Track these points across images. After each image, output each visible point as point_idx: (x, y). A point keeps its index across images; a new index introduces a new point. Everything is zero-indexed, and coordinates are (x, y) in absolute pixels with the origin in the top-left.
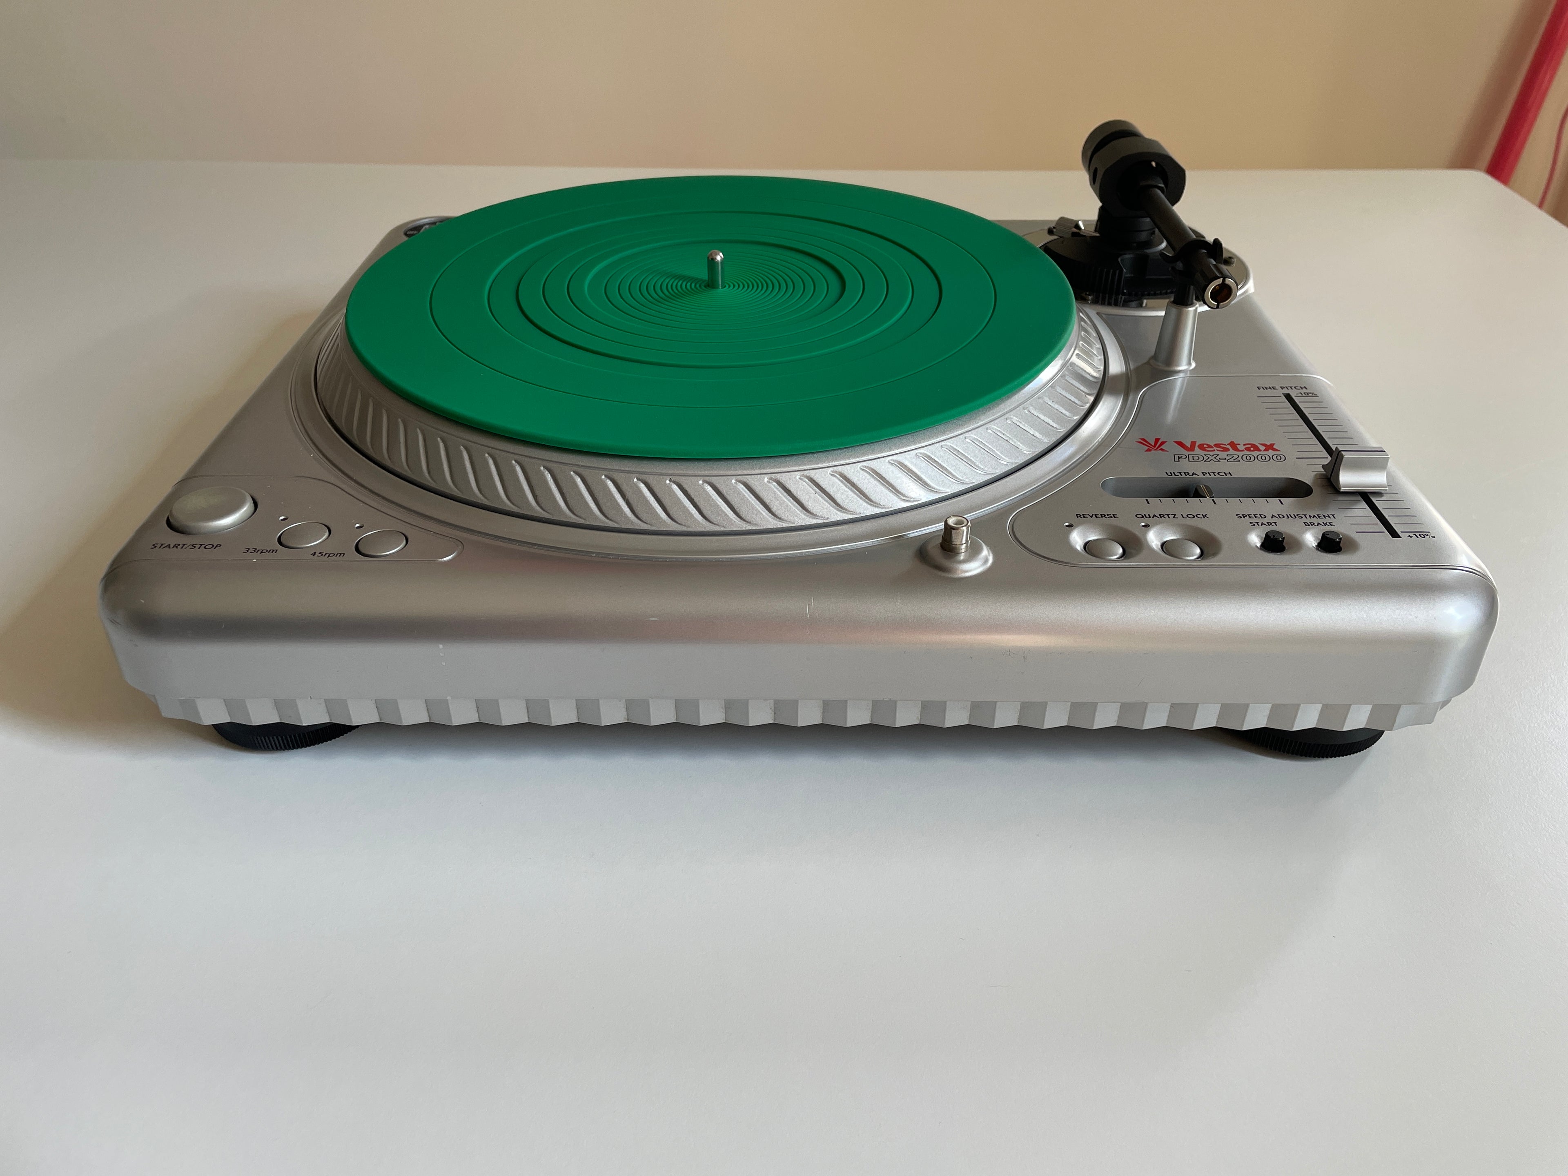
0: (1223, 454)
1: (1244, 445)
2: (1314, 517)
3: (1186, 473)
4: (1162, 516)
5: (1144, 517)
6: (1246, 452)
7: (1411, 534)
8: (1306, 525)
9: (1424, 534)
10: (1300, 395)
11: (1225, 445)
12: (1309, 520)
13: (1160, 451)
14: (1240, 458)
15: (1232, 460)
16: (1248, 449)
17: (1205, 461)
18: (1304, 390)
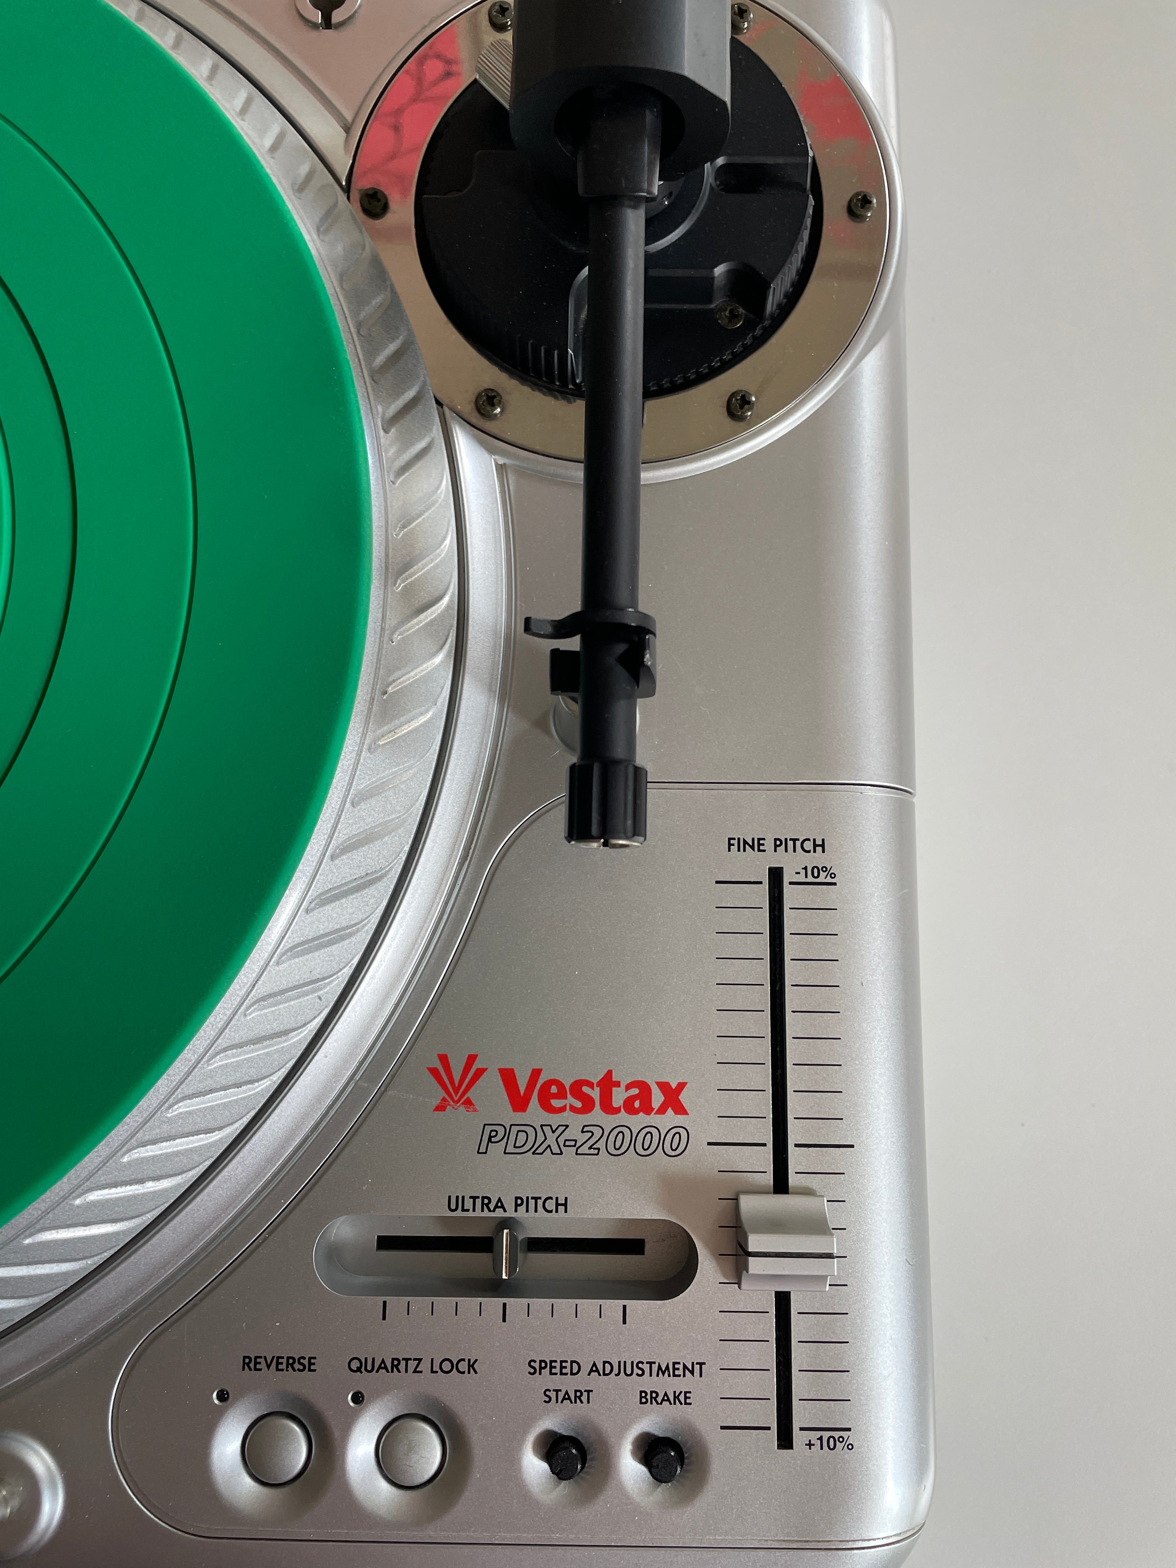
0: (576, 1121)
1: (628, 1087)
2: (663, 1374)
3: (486, 1202)
4: (395, 1364)
5: (363, 1369)
6: (623, 1117)
7: (814, 1436)
8: (641, 1397)
9: (837, 1434)
10: (802, 879)
11: (590, 1085)
12: (650, 1383)
13: (462, 1109)
14: (601, 1145)
15: (584, 1149)
16: (629, 1107)
17: (534, 1153)
18: (817, 859)
